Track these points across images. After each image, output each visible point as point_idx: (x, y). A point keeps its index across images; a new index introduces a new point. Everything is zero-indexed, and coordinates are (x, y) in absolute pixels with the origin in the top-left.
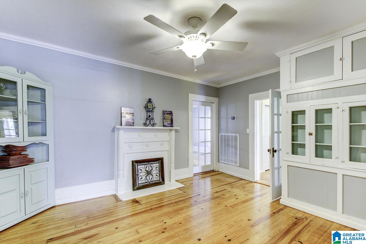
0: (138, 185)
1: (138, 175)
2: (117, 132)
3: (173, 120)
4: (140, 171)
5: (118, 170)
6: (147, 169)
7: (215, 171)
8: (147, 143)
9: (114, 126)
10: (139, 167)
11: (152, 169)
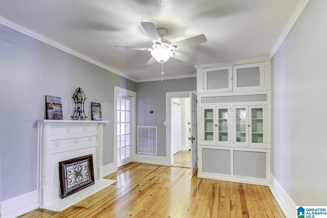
0: (67, 190)
1: (67, 178)
2: (41, 128)
3: (101, 113)
4: (69, 173)
5: (42, 176)
6: (76, 170)
7: (134, 163)
8: (75, 139)
9: (36, 119)
10: (68, 168)
11: (82, 169)
